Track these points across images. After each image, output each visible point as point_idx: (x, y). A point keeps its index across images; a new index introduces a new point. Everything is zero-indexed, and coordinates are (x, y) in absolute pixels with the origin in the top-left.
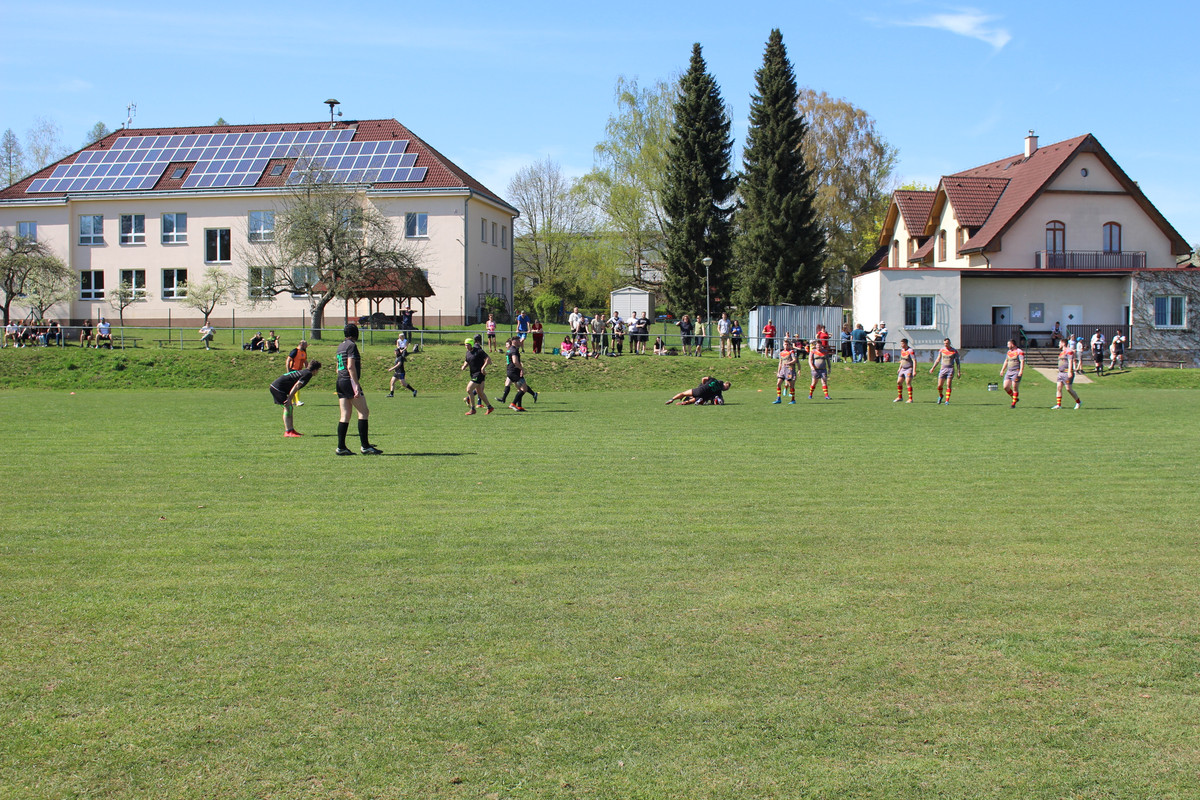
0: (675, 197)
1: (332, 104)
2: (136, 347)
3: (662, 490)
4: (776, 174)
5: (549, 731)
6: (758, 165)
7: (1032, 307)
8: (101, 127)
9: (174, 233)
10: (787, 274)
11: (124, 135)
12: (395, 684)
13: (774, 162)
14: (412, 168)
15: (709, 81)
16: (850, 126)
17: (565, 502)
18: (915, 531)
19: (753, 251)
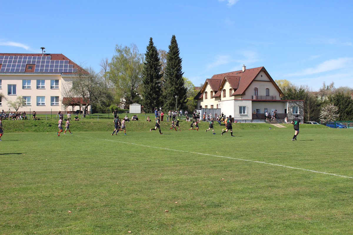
0: (146, 79)
1: (43, 48)
10: (179, 100)
14: (73, 69)
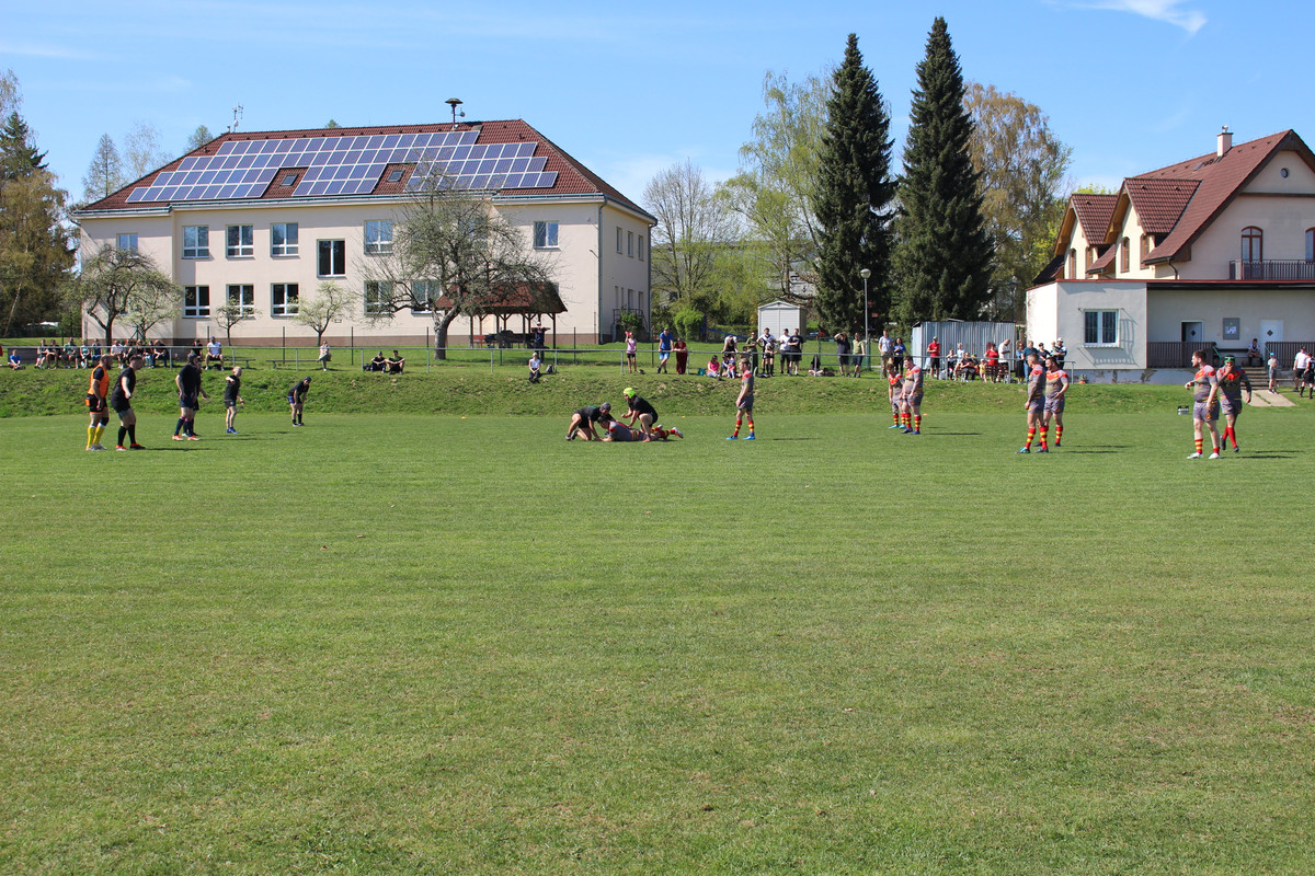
0: (828, 203)
1: (454, 103)
2: (248, 368)
3: (846, 519)
4: (940, 177)
5: (790, 761)
6: (921, 168)
7: (1227, 322)
8: (203, 131)
9: (285, 245)
10: (952, 287)
11: (230, 139)
12: (618, 714)
13: (938, 164)
14: (541, 173)
15: (866, 76)
16: (1021, 124)
17: (746, 531)
18: (1129, 563)
19: (914, 261)
